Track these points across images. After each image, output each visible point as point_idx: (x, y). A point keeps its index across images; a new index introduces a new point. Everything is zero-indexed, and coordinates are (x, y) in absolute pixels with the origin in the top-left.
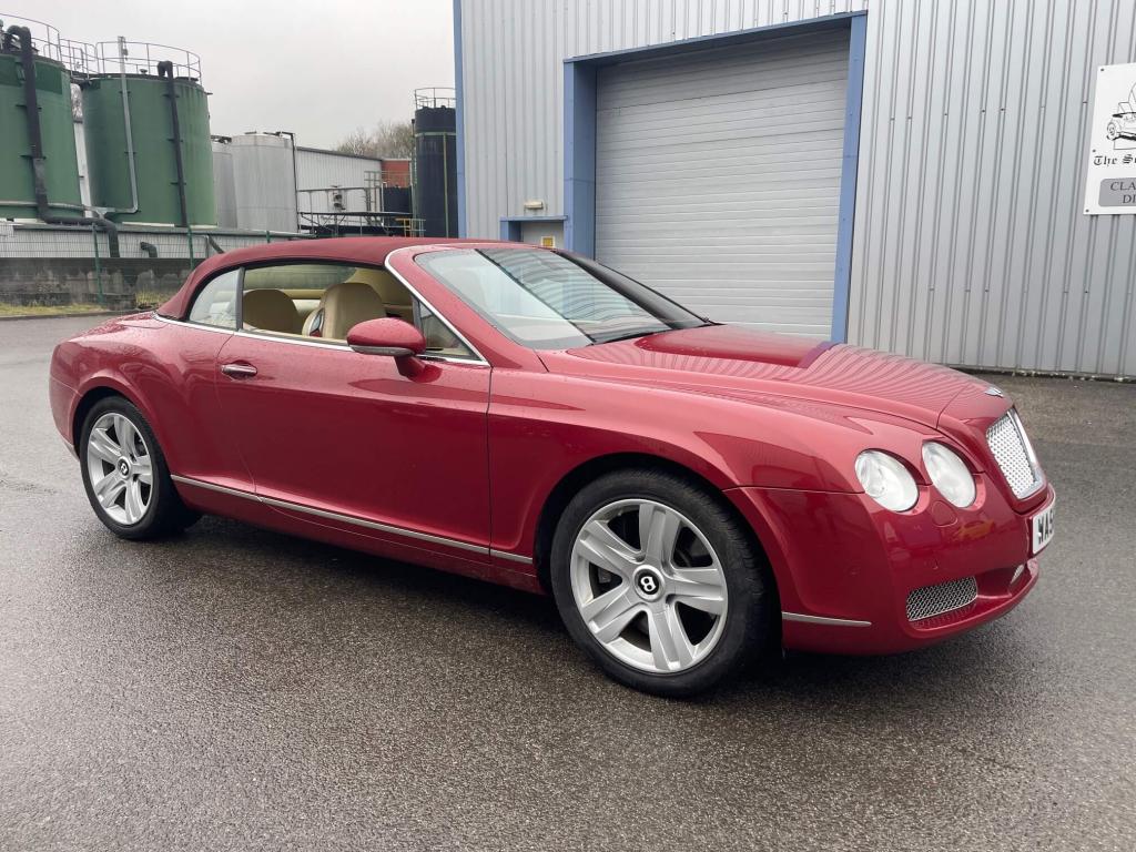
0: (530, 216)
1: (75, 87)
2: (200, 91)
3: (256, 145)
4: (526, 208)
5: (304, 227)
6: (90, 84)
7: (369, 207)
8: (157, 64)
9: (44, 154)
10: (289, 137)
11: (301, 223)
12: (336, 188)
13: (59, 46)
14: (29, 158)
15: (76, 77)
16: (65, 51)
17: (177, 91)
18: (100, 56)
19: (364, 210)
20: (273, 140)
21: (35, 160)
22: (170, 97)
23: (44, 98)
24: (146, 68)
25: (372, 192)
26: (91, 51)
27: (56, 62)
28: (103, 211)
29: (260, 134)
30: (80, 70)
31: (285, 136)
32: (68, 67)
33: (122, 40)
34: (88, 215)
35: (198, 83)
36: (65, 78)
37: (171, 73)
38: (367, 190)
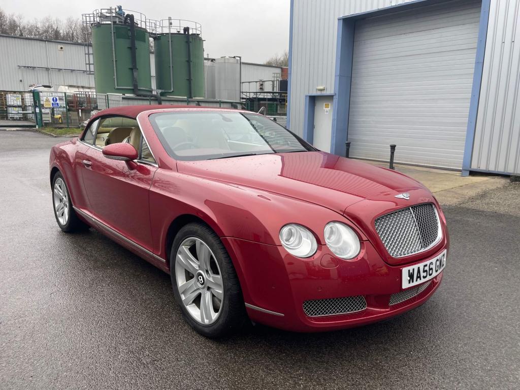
0: (319, 93)
1: (151, 39)
2: (200, 39)
3: (225, 63)
4: (317, 90)
5: (243, 98)
6: (157, 38)
7: (273, 89)
8: (183, 28)
9: (138, 67)
10: (239, 58)
11: (242, 97)
12: (261, 81)
13: (145, 22)
14: (132, 69)
15: (151, 35)
16: (148, 24)
17: (191, 40)
18: (161, 26)
19: (271, 91)
20: (232, 60)
21: (134, 70)
22: (188, 42)
23: (138, 44)
24: (179, 30)
25: (275, 82)
26: (158, 23)
27: (144, 29)
28: (160, 91)
29: (227, 57)
30: (154, 32)
31: (237, 58)
32: (149, 31)
33: (170, 19)
34: (154, 93)
35: (200, 36)
36: (147, 35)
37: (188, 33)
38: (273, 82)
